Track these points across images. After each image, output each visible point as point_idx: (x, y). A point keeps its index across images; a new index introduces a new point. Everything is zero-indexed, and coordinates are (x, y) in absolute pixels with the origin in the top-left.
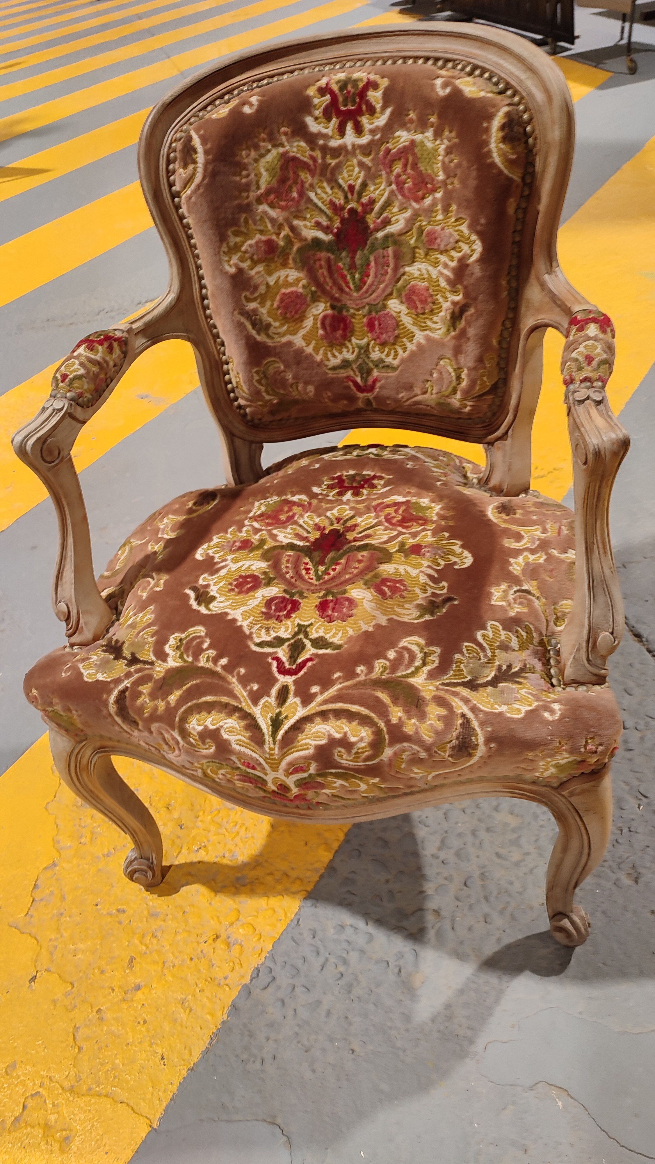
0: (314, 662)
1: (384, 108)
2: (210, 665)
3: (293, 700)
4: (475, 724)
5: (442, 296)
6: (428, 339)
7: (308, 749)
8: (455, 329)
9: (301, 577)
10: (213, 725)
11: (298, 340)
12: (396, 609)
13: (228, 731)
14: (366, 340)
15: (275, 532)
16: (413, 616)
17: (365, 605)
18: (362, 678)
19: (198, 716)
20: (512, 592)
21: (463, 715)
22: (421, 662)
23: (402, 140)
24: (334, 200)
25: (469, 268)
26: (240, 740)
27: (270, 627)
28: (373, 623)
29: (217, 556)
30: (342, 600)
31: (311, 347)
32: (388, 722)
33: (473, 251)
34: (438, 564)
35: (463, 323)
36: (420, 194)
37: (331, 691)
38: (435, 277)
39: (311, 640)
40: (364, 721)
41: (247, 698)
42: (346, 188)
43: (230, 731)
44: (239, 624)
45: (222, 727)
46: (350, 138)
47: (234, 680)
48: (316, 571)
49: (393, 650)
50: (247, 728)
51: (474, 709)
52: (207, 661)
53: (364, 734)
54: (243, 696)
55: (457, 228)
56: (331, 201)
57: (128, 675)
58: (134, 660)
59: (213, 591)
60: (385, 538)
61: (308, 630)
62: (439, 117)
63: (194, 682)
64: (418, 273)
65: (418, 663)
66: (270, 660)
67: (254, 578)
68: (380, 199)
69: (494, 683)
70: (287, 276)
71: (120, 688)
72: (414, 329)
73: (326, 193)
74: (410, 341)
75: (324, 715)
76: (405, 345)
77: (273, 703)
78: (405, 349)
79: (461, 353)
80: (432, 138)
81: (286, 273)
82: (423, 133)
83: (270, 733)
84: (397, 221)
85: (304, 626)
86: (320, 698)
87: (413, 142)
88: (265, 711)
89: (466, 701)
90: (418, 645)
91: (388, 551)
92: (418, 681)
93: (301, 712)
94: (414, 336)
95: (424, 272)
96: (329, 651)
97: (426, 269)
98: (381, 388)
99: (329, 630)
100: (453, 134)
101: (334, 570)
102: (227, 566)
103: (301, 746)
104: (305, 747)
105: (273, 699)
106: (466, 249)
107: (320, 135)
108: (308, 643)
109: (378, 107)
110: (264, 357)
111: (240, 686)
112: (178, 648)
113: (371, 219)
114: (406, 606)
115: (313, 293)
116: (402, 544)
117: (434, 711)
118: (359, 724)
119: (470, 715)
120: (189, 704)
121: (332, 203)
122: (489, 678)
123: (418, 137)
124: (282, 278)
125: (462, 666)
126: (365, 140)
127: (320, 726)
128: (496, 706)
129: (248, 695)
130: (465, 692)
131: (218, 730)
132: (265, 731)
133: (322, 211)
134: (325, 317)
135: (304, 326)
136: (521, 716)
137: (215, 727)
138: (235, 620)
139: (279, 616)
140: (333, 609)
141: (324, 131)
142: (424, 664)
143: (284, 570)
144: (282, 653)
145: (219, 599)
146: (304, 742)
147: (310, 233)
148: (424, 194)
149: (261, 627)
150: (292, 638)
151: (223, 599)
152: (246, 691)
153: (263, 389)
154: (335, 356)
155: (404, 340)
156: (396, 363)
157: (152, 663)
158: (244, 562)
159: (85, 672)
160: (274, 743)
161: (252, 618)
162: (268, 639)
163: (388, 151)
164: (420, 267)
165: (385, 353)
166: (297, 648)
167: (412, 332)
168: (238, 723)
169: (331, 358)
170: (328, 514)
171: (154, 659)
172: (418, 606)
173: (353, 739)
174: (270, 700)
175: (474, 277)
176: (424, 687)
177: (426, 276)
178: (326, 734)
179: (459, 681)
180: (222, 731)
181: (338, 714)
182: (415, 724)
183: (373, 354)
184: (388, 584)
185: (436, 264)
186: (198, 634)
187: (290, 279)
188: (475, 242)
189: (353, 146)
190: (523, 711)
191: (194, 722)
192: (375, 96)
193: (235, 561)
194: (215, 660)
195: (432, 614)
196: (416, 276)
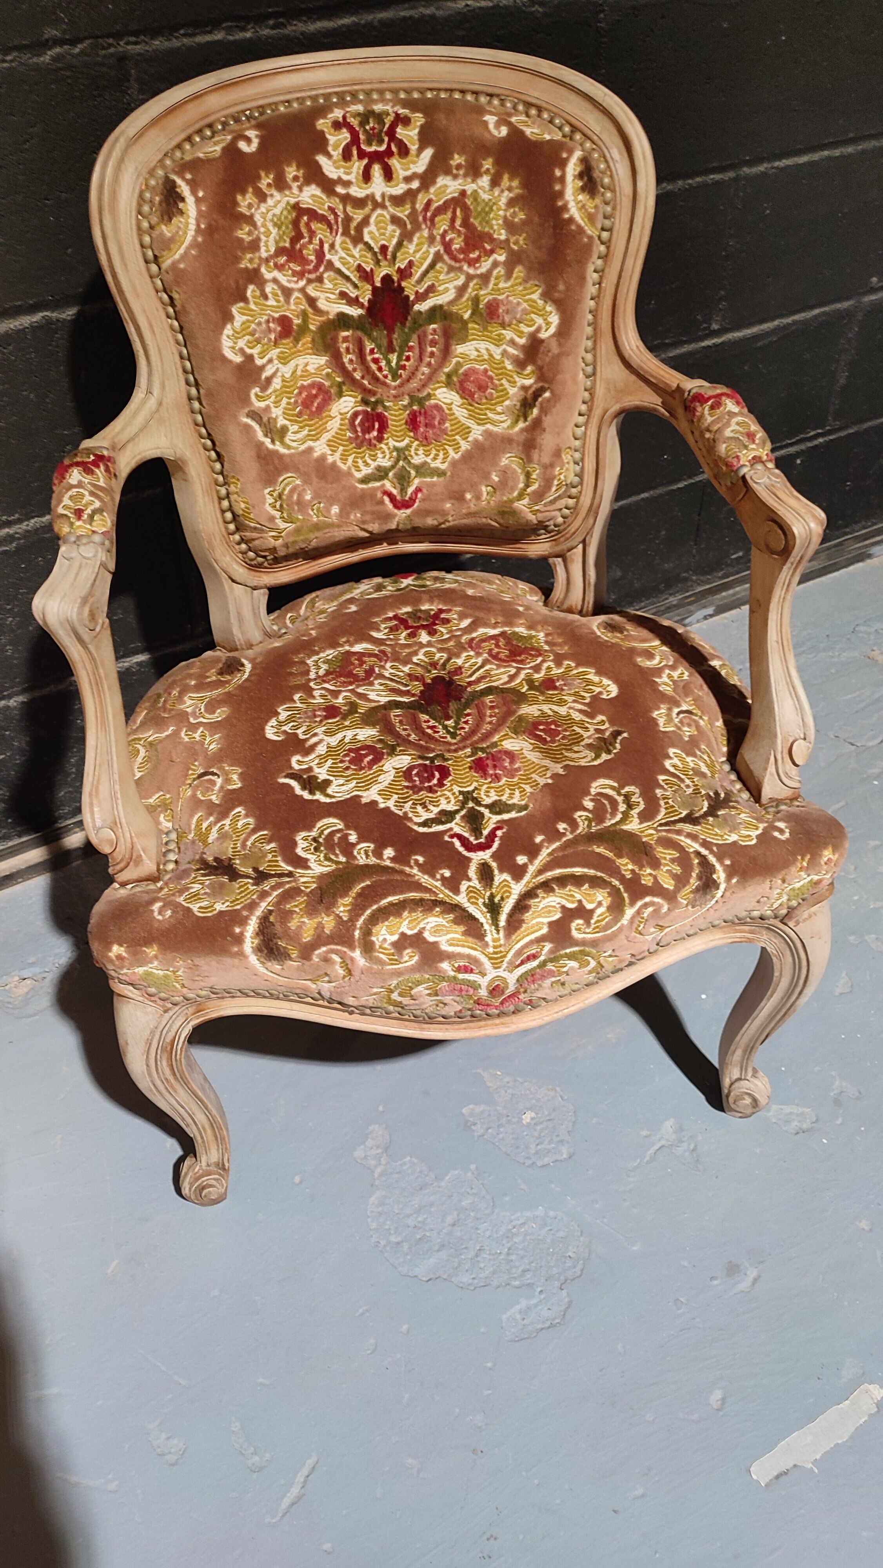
0: (504, 830)
1: (420, 150)
2: (373, 860)
3: (500, 878)
4: (712, 859)
5: (509, 381)
6: (488, 434)
7: (540, 929)
8: (526, 420)
9: (430, 737)
10: (411, 929)
11: (320, 448)
12: (566, 754)
13: (435, 932)
14: (407, 441)
15: (360, 690)
16: (589, 759)
17: (529, 757)
18: (570, 836)
19: (386, 923)
20: (674, 715)
21: (698, 854)
22: (625, 806)
23: (448, 191)
24: (363, 265)
25: (545, 344)
26: (453, 939)
27: (425, 802)
28: (549, 774)
29: (299, 731)
30: (499, 755)
31: (337, 455)
32: (622, 879)
33: (548, 324)
34: (583, 698)
35: (535, 411)
36: (473, 255)
37: (540, 858)
38: (498, 357)
39: (486, 806)
40: (595, 882)
41: (443, 888)
42: (376, 250)
43: (436, 930)
44: (382, 806)
45: (424, 928)
46: (378, 186)
47: (415, 871)
48: (445, 727)
49: (587, 799)
50: (456, 922)
51: (705, 844)
52: (367, 856)
53: (600, 898)
54: (436, 887)
55: (527, 297)
56: (359, 266)
57: (264, 895)
58: (261, 877)
59: (322, 774)
60: (505, 678)
61: (475, 795)
62: (497, 163)
63: (363, 885)
64: (476, 353)
65: (622, 807)
66: (446, 838)
67: (371, 749)
68: (422, 264)
69: (712, 811)
70: (307, 365)
71: (259, 912)
72: (470, 423)
73: (353, 256)
74: (464, 439)
75: (546, 886)
76: (458, 443)
77: (478, 886)
78: (457, 449)
79: (535, 448)
80: (487, 188)
81: (306, 361)
82: (473, 181)
83: (490, 922)
84: (447, 290)
85: (468, 792)
86: (532, 869)
87: (463, 193)
88: (471, 897)
89: (694, 837)
90: (613, 788)
91: (519, 691)
92: (633, 825)
93: (517, 889)
94: (470, 432)
95: (484, 352)
96: (513, 815)
97: (487, 349)
98: (423, 500)
99: (501, 791)
100: (515, 183)
101: (466, 722)
102: (321, 741)
103: (532, 927)
104: (536, 928)
105: (477, 882)
106: (539, 321)
107: (340, 181)
108: (486, 812)
109: (413, 148)
110: (279, 472)
111: (426, 877)
112: (316, 849)
113: (410, 288)
114: (576, 749)
115: (340, 385)
116: (530, 681)
117: (666, 855)
118: (591, 887)
119: (704, 852)
120: (368, 912)
121: (359, 268)
122: (705, 809)
123: (470, 188)
124: (300, 368)
125: (670, 801)
126: (399, 189)
127: (547, 900)
128: (726, 837)
129: (443, 885)
130: (688, 828)
131: (420, 933)
132: (482, 920)
133: (347, 278)
134: (355, 415)
135: (329, 428)
136: (754, 842)
137: (415, 931)
138: (374, 803)
139: (430, 787)
140: (495, 767)
141: (345, 178)
142: (630, 807)
143: (403, 733)
144: (457, 826)
145: (335, 783)
146: (534, 922)
147: (333, 307)
148: (479, 257)
149: (414, 804)
150: (462, 809)
151: (341, 781)
152: (438, 880)
153: (277, 514)
154: (367, 464)
155: (457, 437)
156: (443, 467)
157: (290, 874)
158: (344, 733)
159: (195, 908)
160: (498, 931)
161: (395, 797)
162: (432, 816)
163: (429, 203)
164: (477, 346)
165: (432, 456)
166: (474, 820)
167: (469, 427)
168: (444, 918)
169: (362, 468)
170: (415, 660)
171: (290, 868)
172: (589, 746)
173: (589, 906)
174: (471, 884)
175: (550, 354)
176: (642, 832)
177: (486, 357)
178: (558, 906)
179: (676, 818)
180: (426, 935)
181: (562, 881)
182: (650, 874)
183: (416, 457)
184: (541, 727)
185: (498, 341)
186: (334, 828)
187: (311, 368)
188: (551, 313)
189: (383, 195)
190: (754, 837)
191: (383, 931)
192: (409, 135)
193: (330, 733)
194: (378, 854)
195: (609, 752)
196: (472, 357)
